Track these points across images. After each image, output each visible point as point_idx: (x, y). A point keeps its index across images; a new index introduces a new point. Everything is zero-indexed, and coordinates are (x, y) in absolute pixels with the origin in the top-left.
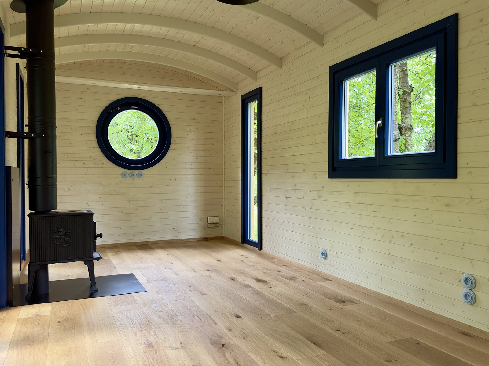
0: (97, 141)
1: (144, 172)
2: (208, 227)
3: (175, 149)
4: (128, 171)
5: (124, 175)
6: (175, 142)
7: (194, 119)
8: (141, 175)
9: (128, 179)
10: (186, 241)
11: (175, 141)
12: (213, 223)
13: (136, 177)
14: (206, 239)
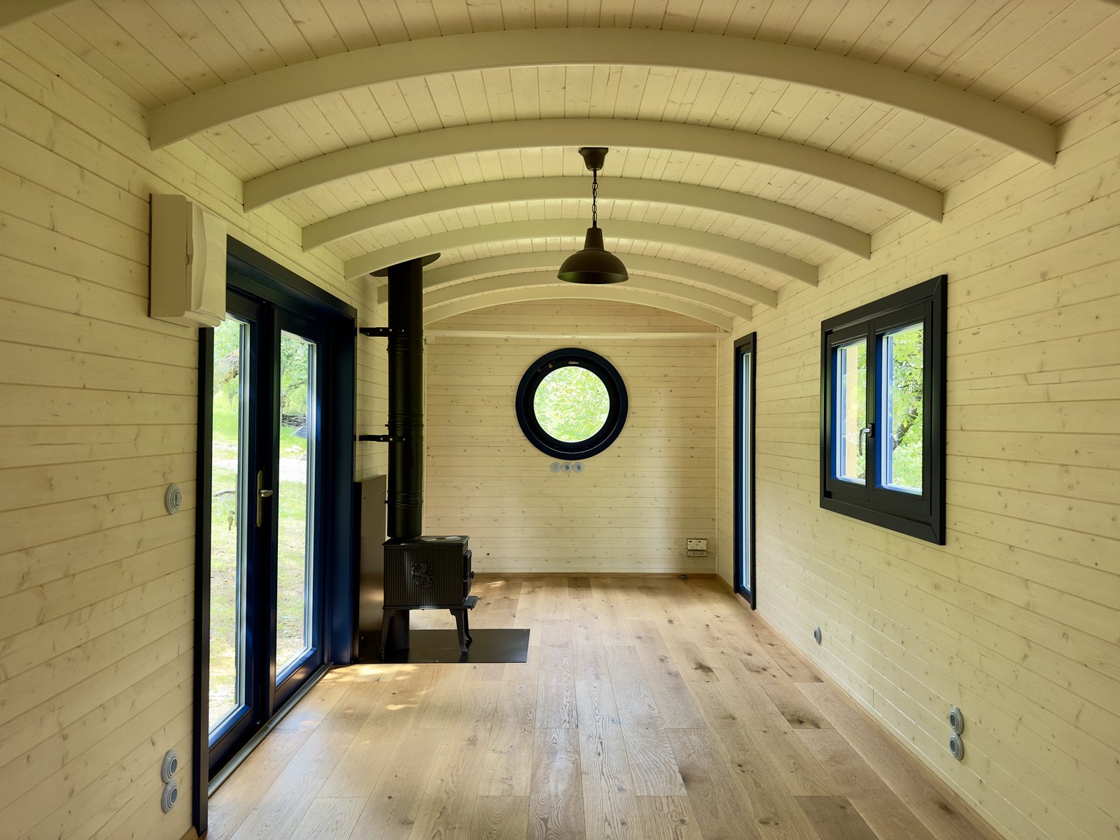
0: (516, 417)
1: (585, 462)
2: (688, 556)
3: (633, 426)
4: (561, 462)
5: (555, 468)
6: (634, 415)
7: (665, 376)
8: (579, 468)
9: (561, 473)
10: (650, 577)
11: (634, 413)
12: (697, 550)
13: (572, 472)
14: (684, 577)
